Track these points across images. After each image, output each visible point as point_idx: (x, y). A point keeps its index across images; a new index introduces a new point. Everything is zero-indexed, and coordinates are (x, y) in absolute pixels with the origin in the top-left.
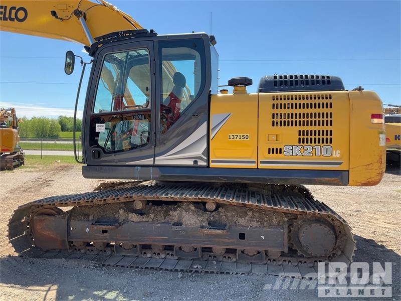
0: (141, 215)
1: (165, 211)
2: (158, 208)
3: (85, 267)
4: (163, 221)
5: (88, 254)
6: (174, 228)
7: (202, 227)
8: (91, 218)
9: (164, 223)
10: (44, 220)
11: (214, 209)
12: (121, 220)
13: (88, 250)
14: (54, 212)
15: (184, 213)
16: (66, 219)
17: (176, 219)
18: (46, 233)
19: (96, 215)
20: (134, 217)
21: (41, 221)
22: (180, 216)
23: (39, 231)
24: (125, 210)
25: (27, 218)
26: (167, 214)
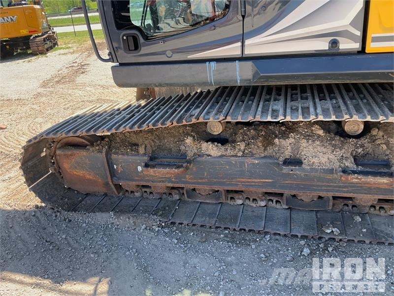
0: (222, 144)
1: (265, 137)
2: (249, 130)
3: (146, 228)
4: (263, 155)
5: (147, 198)
6: (286, 169)
7: (345, 171)
8: (142, 150)
9: (265, 157)
10: (71, 155)
11: (360, 131)
12: (190, 154)
13: (146, 192)
14: (84, 141)
15: (304, 143)
16: (104, 154)
17: (288, 153)
18: (80, 173)
19: (148, 146)
20: (212, 150)
21: (67, 156)
22: (296, 147)
23: (69, 171)
24: (194, 137)
25: (48, 151)
26: (268, 142)
